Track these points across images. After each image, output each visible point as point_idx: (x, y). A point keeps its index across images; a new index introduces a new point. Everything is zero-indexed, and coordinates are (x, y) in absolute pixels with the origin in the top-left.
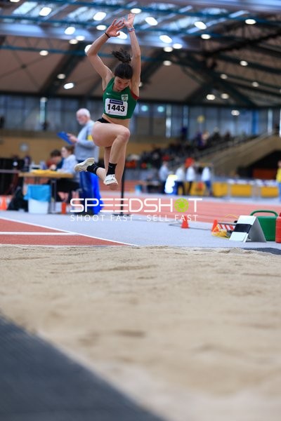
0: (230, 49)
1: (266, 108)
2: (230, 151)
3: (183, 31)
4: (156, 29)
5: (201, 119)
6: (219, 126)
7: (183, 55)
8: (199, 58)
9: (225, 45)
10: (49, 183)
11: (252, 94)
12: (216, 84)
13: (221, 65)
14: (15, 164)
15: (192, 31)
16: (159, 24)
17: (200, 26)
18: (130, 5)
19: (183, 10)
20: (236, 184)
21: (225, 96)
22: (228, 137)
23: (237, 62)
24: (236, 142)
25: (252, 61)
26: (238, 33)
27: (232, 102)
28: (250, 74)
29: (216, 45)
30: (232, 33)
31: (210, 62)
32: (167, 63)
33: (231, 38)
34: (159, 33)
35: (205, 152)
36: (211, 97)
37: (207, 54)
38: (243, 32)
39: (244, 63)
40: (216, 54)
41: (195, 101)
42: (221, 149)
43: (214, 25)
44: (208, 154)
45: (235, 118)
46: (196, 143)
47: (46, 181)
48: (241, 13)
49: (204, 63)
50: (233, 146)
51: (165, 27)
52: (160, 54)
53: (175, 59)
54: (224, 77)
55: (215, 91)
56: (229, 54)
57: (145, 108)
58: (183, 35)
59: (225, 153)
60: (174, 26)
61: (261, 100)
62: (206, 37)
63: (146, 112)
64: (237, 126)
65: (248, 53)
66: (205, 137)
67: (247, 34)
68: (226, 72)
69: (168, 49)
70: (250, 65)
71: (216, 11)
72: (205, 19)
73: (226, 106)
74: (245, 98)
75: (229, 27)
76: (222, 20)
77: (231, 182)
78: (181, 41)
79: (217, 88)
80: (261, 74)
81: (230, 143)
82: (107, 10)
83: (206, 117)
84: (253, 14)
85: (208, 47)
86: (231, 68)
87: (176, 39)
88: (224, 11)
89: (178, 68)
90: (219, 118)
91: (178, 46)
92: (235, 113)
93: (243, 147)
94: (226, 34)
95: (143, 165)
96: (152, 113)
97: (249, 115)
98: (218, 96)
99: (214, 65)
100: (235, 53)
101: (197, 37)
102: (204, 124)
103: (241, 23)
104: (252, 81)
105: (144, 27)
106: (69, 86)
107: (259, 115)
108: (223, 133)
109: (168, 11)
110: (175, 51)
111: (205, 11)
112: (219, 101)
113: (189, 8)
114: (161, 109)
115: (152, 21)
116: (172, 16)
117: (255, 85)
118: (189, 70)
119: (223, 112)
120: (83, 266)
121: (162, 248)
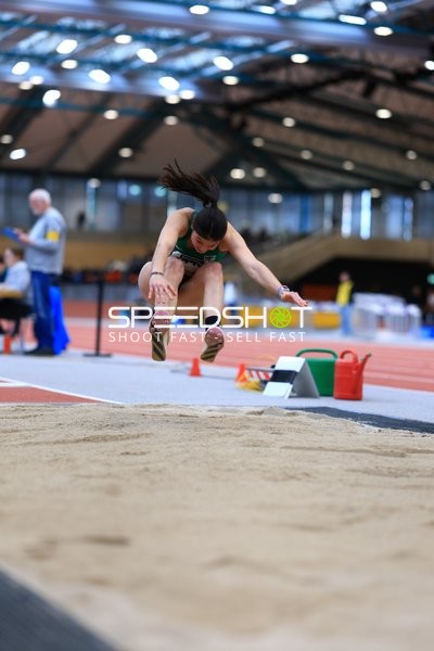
0: (268, 99)
1: (321, 192)
3: (195, 70)
4: (154, 68)
6: (250, 218)
7: (196, 109)
8: (220, 113)
9: (261, 93)
11: (300, 171)
12: (245, 153)
13: (254, 125)
15: (209, 72)
16: (159, 60)
17: (223, 63)
18: (115, 30)
19: (196, 39)
21: (259, 173)
22: (263, 236)
23: (278, 119)
24: (276, 243)
25: (301, 118)
26: (281, 76)
27: (271, 181)
28: (298, 139)
29: (246, 94)
30: (271, 76)
31: (237, 119)
32: (171, 121)
33: (270, 84)
34: (159, 73)
36: (238, 174)
37: (233, 107)
38: (289, 75)
39: (289, 122)
40: (246, 107)
43: (242, 64)
45: (275, 207)
48: (283, 45)
49: (227, 121)
50: (272, 250)
51: (169, 64)
52: (160, 107)
53: (183, 113)
54: (258, 143)
55: (243, 165)
56: (266, 107)
57: (135, 190)
58: (195, 78)
60: (182, 63)
61: (315, 179)
62: (231, 80)
63: (138, 196)
64: (278, 219)
65: (295, 106)
67: (295, 78)
68: (261, 134)
69: (172, 100)
70: (299, 125)
71: (246, 41)
72: (231, 52)
73: (262, 188)
74: (291, 176)
75: (266, 67)
76: (257, 55)
78: (193, 87)
79: (248, 160)
80: (315, 140)
81: (267, 245)
82: (78, 36)
83: (230, 205)
84: (305, 47)
85: (235, 96)
86: (269, 130)
87: (186, 83)
88: (260, 41)
89: (188, 129)
90: (251, 207)
91: (189, 94)
92: (275, 198)
93: (287, 251)
94: (264, 77)
95: (132, 279)
96: (146, 197)
97: (296, 202)
98: (249, 172)
99: (244, 124)
100: (276, 107)
101: (216, 81)
103: (284, 60)
104: (300, 150)
105: (136, 64)
106: (18, 154)
107: (311, 202)
108: (256, 229)
109: (173, 41)
110: (183, 103)
112: (251, 180)
113: (204, 37)
114: (159, 192)
115: (147, 55)
116: (179, 47)
117: (306, 155)
118: (205, 132)
119: (258, 197)
120: (36, 435)
121: (159, 406)
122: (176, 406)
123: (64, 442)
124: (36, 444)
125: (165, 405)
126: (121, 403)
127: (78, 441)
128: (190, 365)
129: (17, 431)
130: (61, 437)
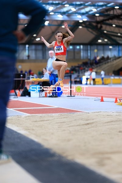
0: (108, 20)
2: (109, 64)
3: (87, 13)
4: (75, 13)
5: (96, 51)
6: (104, 53)
7: (87, 23)
8: (94, 24)
9: (106, 18)
10: (39, 84)
11: (117, 39)
12: (102, 35)
13: (104, 27)
14: (22, 76)
15: (91, 13)
16: (76, 10)
17: (95, 10)
18: (64, 3)
19: (87, 4)
20: (114, 79)
21: (106, 40)
22: (108, 58)
23: (111, 25)
24: (112, 60)
25: (118, 24)
26: (111, 12)
27: (109, 42)
28: (117, 30)
29: (101, 18)
30: (109, 13)
31: (99, 26)
32: (80, 27)
33: (108, 15)
34: (77, 14)
35: (98, 65)
36: (100, 41)
37: (98, 22)
38: (114, 12)
39: (114, 26)
40: (102, 22)
41: (93, 43)
42: (105, 63)
43: (101, 10)
44: (100, 66)
45: (110, 49)
46: (94, 61)
47: (37, 83)
48: (112, 4)
49: (97, 26)
50: (111, 62)
51: (79, 12)
52: (77, 24)
53: (83, 25)
54: (105, 32)
55: (101, 38)
56: (107, 22)
57: (71, 47)
58: (87, 15)
59: (107, 65)
60: (83, 11)
61: (121, 41)
62: (97, 15)
63: (71, 49)
64: (111, 53)
65: (115, 21)
66: (98, 58)
68: (106, 29)
69: (81, 21)
70: (117, 26)
71: (101, 4)
72: (97, 7)
73: (107, 44)
74: (115, 41)
75: (107, 10)
76: (104, 7)
77: (112, 78)
78: (86, 18)
79: (102, 37)
80: (121, 30)
81: (109, 61)
82: (54, 6)
83: (98, 50)
84: (118, 4)
85: (98, 19)
86: (108, 28)
87: (84, 17)
88: (105, 3)
89: (85, 29)
90: (104, 50)
91: (85, 20)
92: (111, 47)
93: (115, 62)
94: (106, 13)
95: (72, 72)
96: (74, 49)
97: (117, 48)
98: (103, 40)
99: (101, 27)
100: (110, 21)
101: (93, 15)
102: (97, 53)
103: (113, 8)
104: (118, 33)
105: (70, 12)
106: (38, 39)
108: (106, 56)
110: (84, 22)
111: (96, 4)
112: (104, 42)
113: (90, 3)
114: (78, 47)
115: (73, 9)
116: (82, 6)
117: (119, 34)
118: (90, 30)
119: (106, 47)
120: (71, 123)
121: (99, 112)
123: (79, 125)
124: (72, 126)
125: (100, 112)
126: (88, 112)
127: (83, 125)
128: (100, 98)
129: (65, 122)
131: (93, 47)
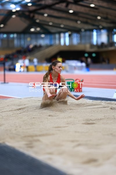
0: (40, 9)
1: (54, 33)
3: (20, 2)
4: (8, 2)
5: (29, 39)
6: (36, 41)
7: (20, 13)
8: (27, 13)
9: (38, 8)
11: (49, 28)
12: (34, 24)
13: (36, 16)
15: (23, 2)
21: (38, 29)
22: (40, 46)
23: (42, 14)
24: (44, 48)
25: (49, 14)
26: (43, 2)
27: (42, 31)
28: (48, 19)
29: (34, 8)
30: (40, 2)
31: (32, 15)
32: (14, 16)
33: (40, 5)
34: (10, 4)
36: (32, 30)
37: (30, 12)
38: (45, 2)
39: (46, 15)
40: (34, 12)
41: (26, 32)
45: (43, 38)
49: (29, 16)
51: (12, 1)
52: (11, 13)
53: (17, 14)
54: (38, 21)
56: (39, 11)
57: (5, 36)
58: (19, 4)
61: (53, 30)
62: (30, 5)
63: (5, 38)
64: (44, 41)
65: (47, 11)
66: (31, 46)
67: (47, 3)
68: (38, 19)
69: (14, 11)
70: (49, 16)
73: (39, 33)
77: (45, 65)
78: (19, 7)
79: (35, 26)
80: (53, 19)
83: (31, 38)
85: (31, 9)
86: (40, 17)
87: (17, 6)
89: (18, 18)
90: (37, 39)
91: (18, 9)
92: (43, 36)
94: (38, 3)
96: (8, 37)
97: (49, 36)
98: (35, 29)
99: (34, 16)
100: (42, 11)
101: (26, 5)
102: (30, 41)
104: (49, 22)
107: (53, 36)
108: (38, 44)
110: (17, 11)
112: (36, 32)
114: (12, 36)
117: (51, 24)
118: (23, 19)
120: (3, 109)
121: (30, 98)
122: (35, 98)
123: (12, 111)
124: (5, 112)
125: (32, 98)
126: (20, 98)
127: (15, 110)
130: (10, 109)
131: (26, 36)
